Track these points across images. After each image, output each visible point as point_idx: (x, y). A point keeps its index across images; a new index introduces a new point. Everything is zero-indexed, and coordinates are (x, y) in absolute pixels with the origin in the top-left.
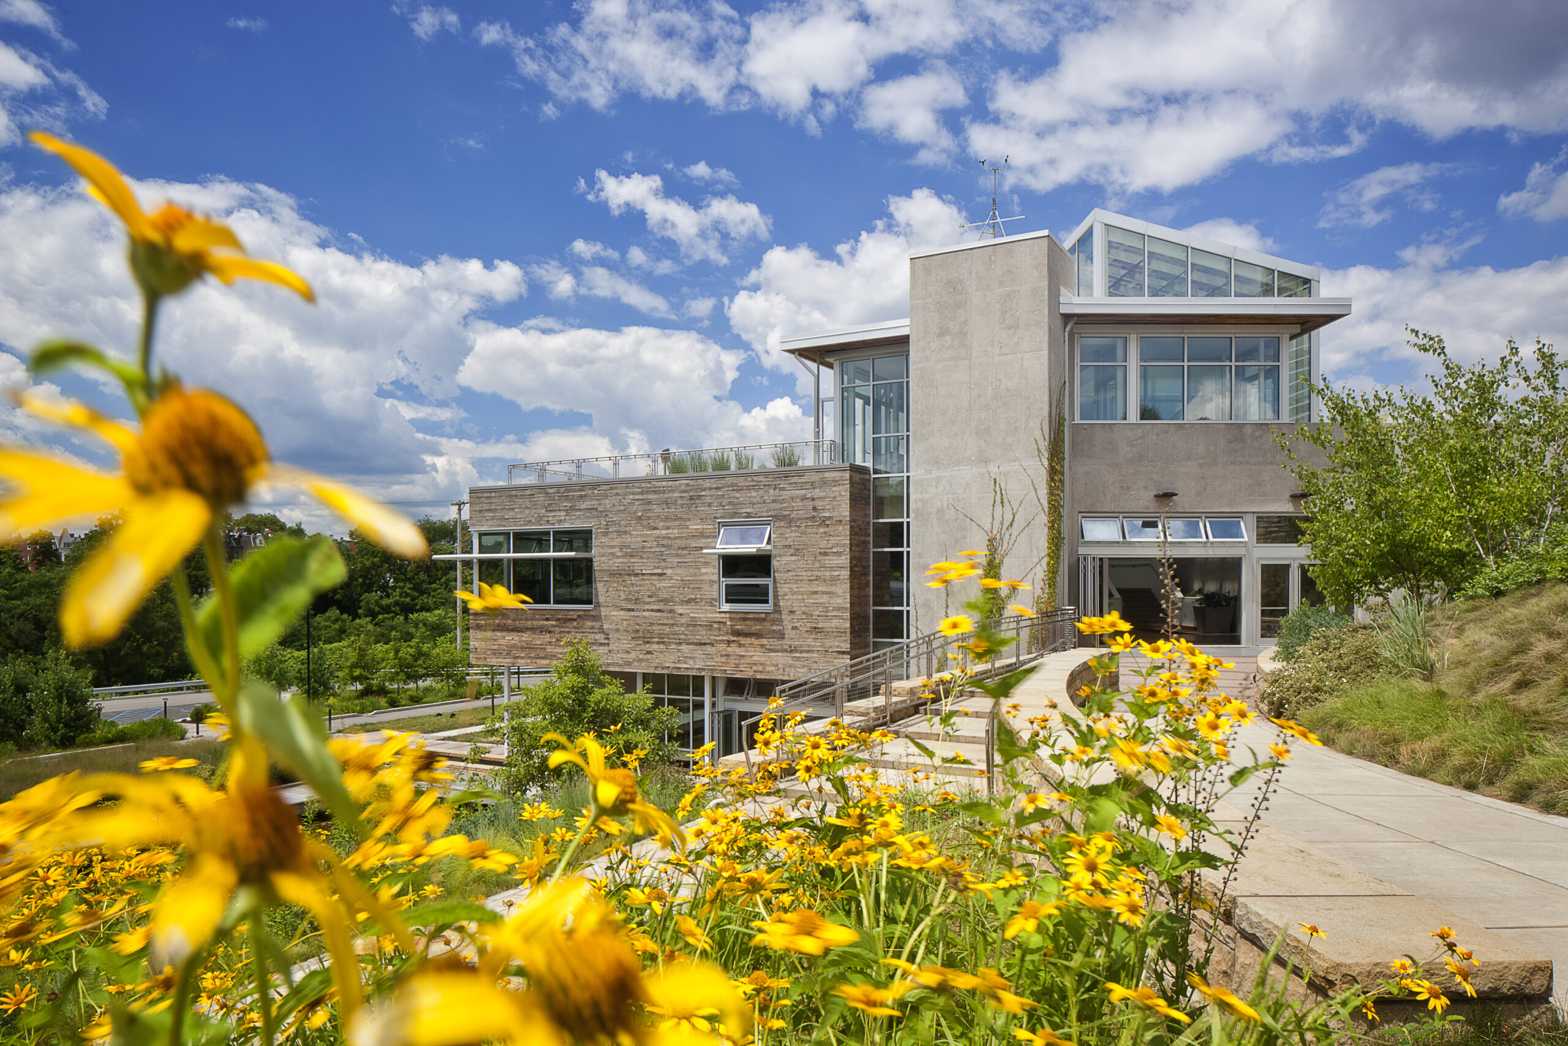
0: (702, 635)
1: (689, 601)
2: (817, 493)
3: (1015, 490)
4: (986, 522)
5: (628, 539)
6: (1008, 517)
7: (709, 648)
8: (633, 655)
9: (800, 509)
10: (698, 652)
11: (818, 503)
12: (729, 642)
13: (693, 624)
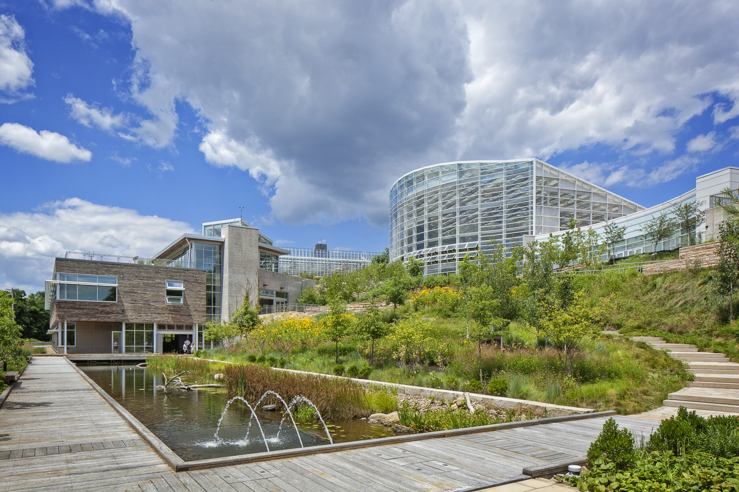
0: (160, 311)
1: (155, 302)
2: (197, 276)
3: (251, 281)
4: (245, 287)
5: (132, 282)
6: (250, 287)
7: (162, 315)
8: (134, 317)
9: (192, 279)
10: (158, 316)
11: (197, 279)
12: (169, 313)
13: (157, 308)
